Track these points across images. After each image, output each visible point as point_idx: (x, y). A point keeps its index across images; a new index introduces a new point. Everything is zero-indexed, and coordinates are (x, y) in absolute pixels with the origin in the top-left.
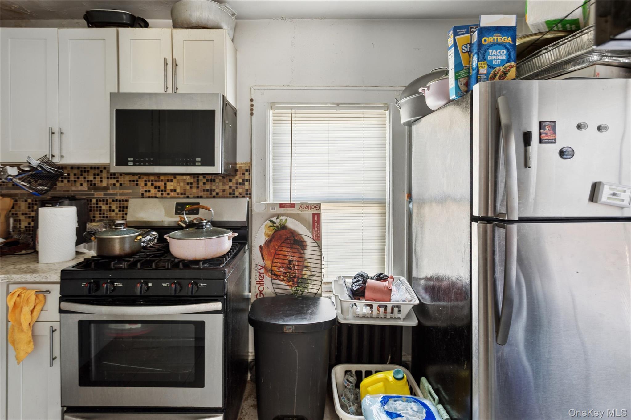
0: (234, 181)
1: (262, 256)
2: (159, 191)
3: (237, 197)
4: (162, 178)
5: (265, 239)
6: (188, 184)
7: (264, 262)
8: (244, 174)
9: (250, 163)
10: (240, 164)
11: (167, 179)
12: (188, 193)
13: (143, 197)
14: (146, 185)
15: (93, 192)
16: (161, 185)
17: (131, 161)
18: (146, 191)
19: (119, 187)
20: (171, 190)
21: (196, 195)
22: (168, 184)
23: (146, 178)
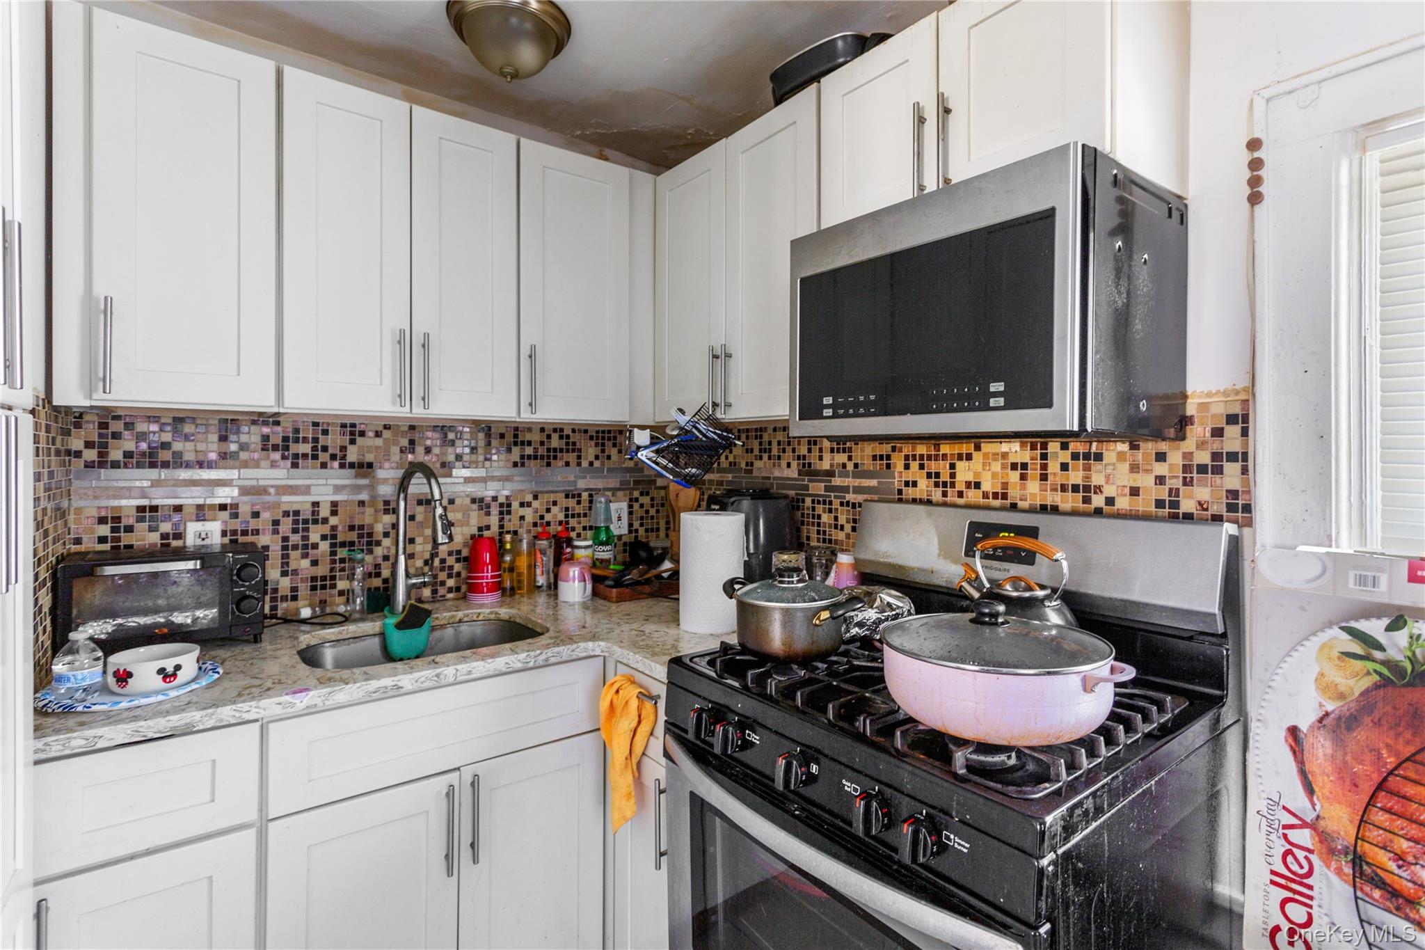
0: (1176, 458)
1: (1303, 774)
2: (937, 485)
3: (1188, 517)
4: (945, 449)
5: (1321, 705)
6: (1014, 467)
7: (1313, 805)
8: (1218, 433)
9: (1245, 390)
10: (1200, 397)
11: (956, 452)
12: (1014, 493)
13: (900, 500)
14: (907, 467)
15: (806, 483)
16: (943, 468)
17: (828, 406)
18: (907, 484)
19: (853, 471)
20: (968, 485)
21: (1039, 503)
22: (961, 465)
23: (907, 449)
